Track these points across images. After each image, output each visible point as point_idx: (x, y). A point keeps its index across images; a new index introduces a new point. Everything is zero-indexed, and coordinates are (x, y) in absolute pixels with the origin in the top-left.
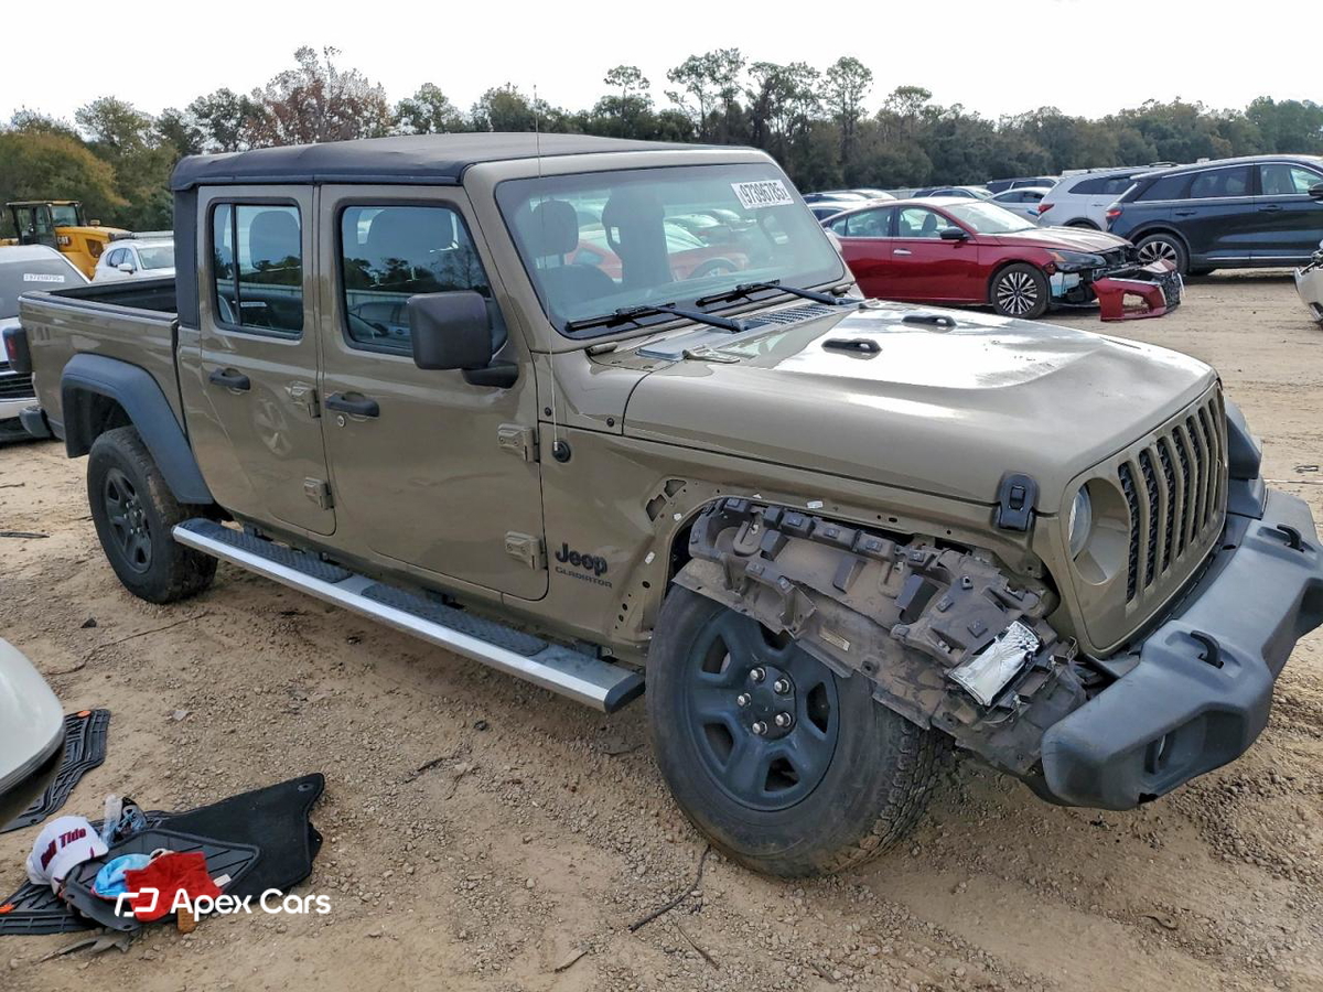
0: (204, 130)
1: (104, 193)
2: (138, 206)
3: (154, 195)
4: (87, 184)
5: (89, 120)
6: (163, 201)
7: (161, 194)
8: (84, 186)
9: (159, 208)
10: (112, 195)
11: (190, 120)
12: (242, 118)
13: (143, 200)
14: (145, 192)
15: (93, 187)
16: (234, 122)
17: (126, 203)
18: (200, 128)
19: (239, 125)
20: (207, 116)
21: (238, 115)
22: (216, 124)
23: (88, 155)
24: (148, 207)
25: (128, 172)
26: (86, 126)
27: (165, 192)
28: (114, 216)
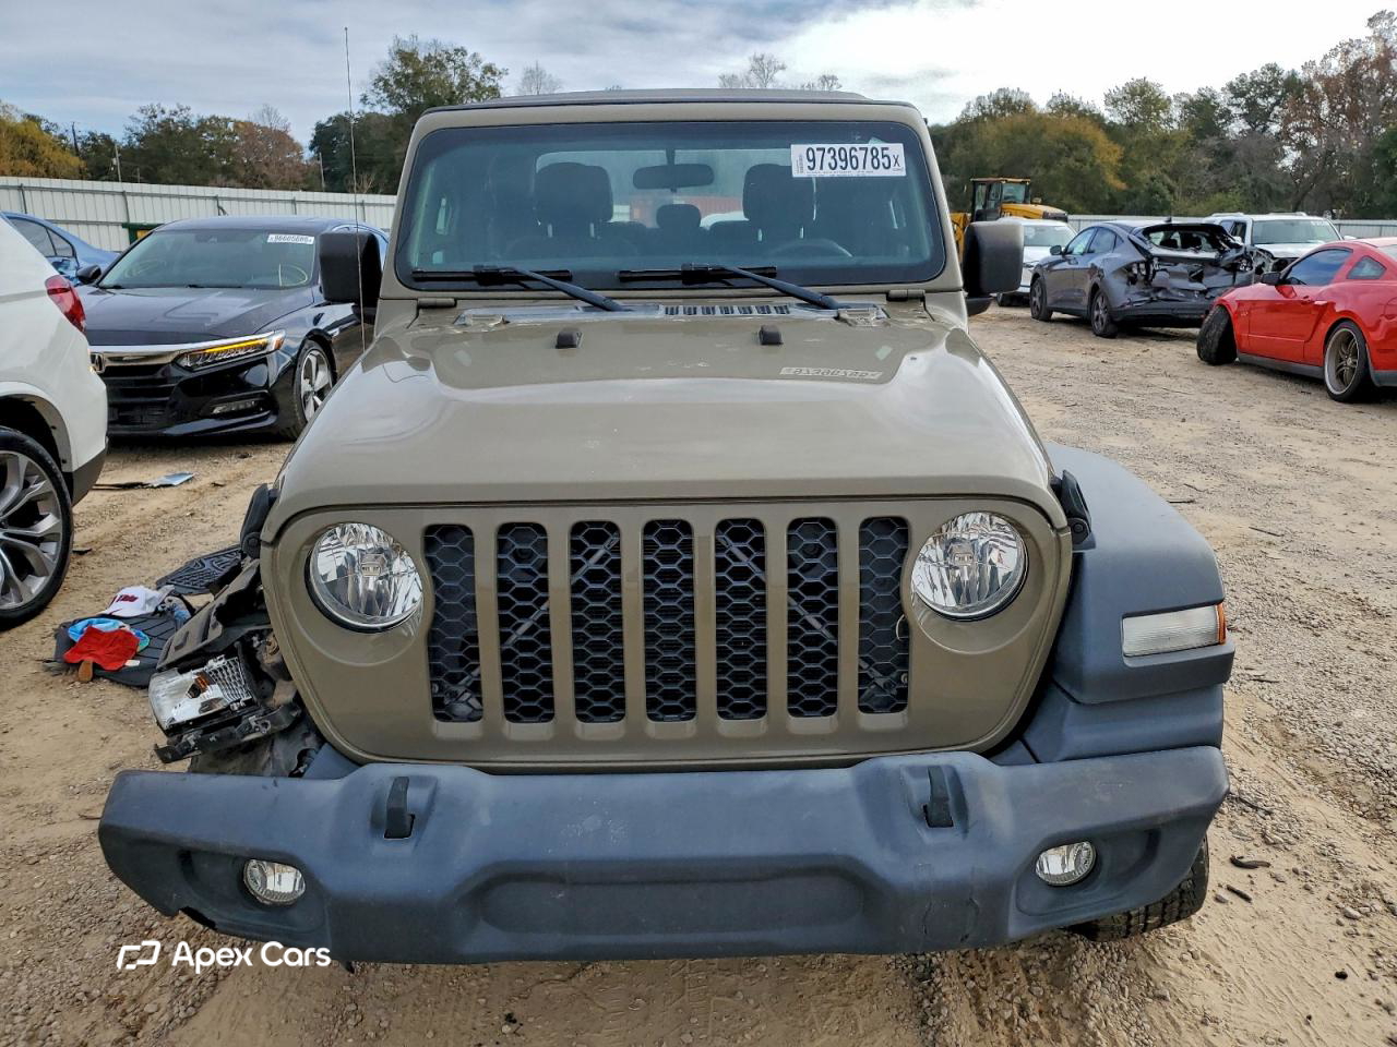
0: (1234, 110)
1: (1104, 174)
2: (1134, 189)
3: (1152, 179)
4: (1091, 165)
5: (1115, 102)
6: (1160, 185)
7: (1161, 177)
8: (1088, 166)
9: (1152, 192)
10: (1111, 177)
11: (1223, 99)
12: (1283, 95)
13: (1139, 183)
14: (1144, 175)
15: (1097, 169)
16: (1272, 100)
17: (1122, 186)
18: (1230, 108)
19: (1277, 103)
20: (1242, 95)
21: (1280, 93)
22: (1252, 104)
23: (1101, 136)
24: (1142, 191)
25: (1134, 155)
26: (1111, 107)
27: (1166, 176)
28: (1107, 197)
